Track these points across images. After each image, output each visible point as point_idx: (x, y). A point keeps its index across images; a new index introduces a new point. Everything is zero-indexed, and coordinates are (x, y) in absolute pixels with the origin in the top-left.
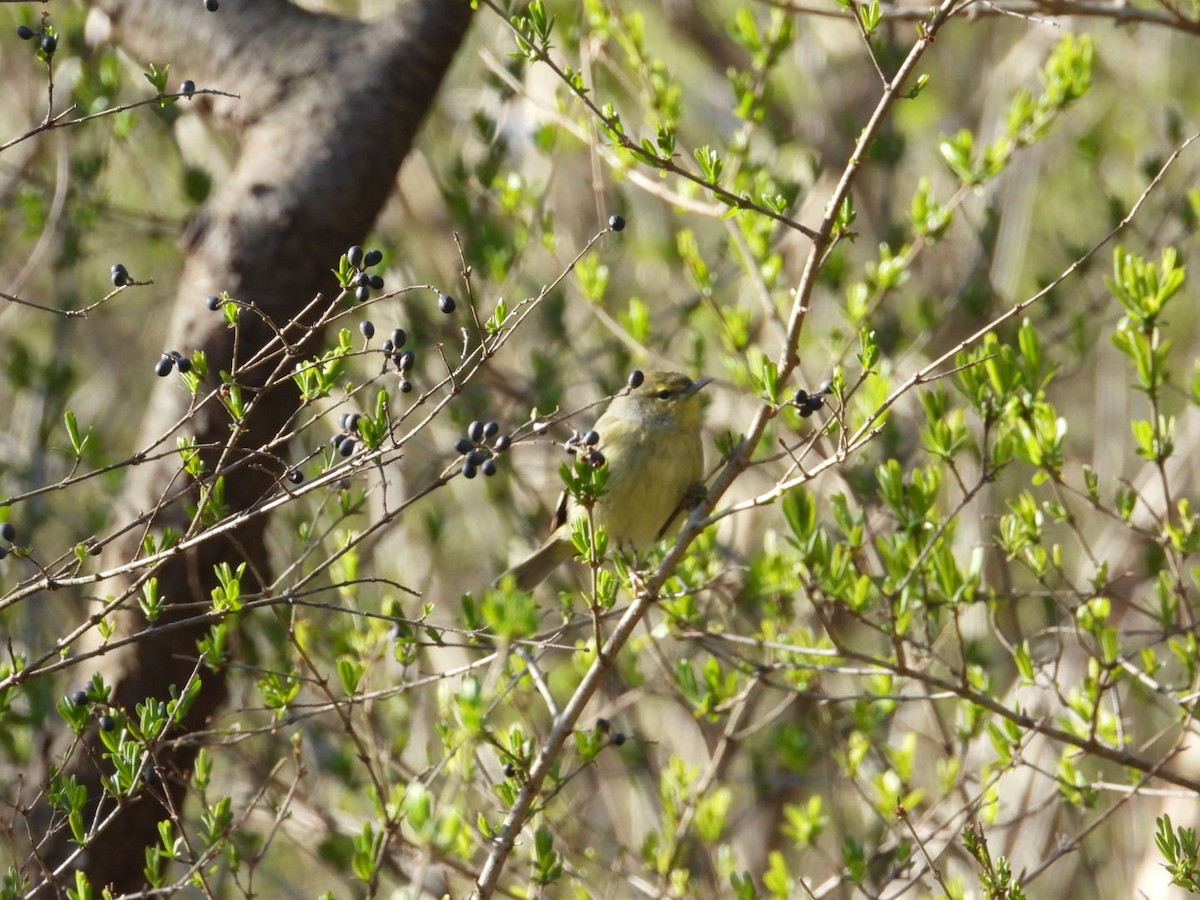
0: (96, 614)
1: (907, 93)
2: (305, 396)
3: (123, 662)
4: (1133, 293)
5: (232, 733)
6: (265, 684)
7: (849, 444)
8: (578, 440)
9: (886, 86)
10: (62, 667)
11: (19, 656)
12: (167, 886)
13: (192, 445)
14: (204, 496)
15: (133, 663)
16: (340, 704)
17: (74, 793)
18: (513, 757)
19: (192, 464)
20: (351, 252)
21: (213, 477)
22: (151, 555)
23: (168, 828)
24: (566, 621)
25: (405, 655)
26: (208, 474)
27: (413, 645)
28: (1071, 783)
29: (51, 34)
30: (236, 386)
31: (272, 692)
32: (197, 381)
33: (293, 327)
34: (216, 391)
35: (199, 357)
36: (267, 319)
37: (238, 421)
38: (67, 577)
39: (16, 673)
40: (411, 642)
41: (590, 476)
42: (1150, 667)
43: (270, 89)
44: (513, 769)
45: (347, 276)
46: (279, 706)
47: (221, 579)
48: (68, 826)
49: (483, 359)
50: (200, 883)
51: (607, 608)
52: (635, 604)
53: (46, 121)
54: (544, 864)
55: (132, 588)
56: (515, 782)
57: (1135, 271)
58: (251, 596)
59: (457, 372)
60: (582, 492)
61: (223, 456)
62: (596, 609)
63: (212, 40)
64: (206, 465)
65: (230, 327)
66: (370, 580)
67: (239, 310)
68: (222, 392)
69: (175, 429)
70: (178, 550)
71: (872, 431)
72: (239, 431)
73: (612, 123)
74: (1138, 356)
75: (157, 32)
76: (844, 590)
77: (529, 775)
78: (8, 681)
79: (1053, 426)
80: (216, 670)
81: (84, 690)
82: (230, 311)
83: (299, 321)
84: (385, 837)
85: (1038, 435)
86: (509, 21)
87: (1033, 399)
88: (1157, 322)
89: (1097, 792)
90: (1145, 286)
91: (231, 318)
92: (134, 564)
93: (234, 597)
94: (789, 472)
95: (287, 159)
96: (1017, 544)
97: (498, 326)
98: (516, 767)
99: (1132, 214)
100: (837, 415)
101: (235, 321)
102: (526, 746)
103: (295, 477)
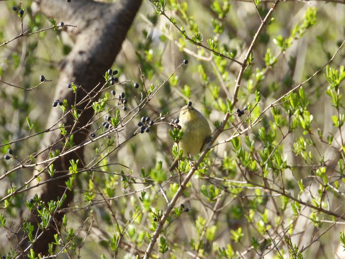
0: (36, 175)
1: (268, 23)
2: (96, 112)
3: (43, 189)
4: (332, 79)
5: (76, 208)
6: (84, 195)
7: (252, 124)
8: (173, 122)
9: (262, 21)
10: (26, 190)
11: (14, 187)
12: (55, 255)
13: (63, 126)
14: (67, 141)
15: (46, 189)
16: (106, 200)
17: (30, 227)
18: (156, 215)
19: (63, 132)
20: (109, 71)
21: (69, 135)
22: (51, 158)
23: (57, 236)
24: (171, 176)
25: (125, 186)
26: (68, 135)
27: (127, 183)
28: (315, 220)
29: (22, 9)
30: (76, 109)
31: (87, 197)
32: (65, 108)
33: (92, 92)
34: (70, 111)
35: (65, 101)
36: (85, 90)
37: (76, 119)
38: (28, 165)
39: (13, 192)
40: (126, 182)
41: (178, 134)
42: (337, 186)
43: (84, 24)
44: (156, 218)
45: (108, 78)
46: (89, 200)
47: (72, 164)
48: (28, 237)
49: (147, 101)
50: (66, 252)
51: (183, 172)
52: (191, 171)
53: (21, 34)
54: (163, 247)
55: (46, 168)
56: (157, 223)
57: (332, 72)
58: (81, 169)
59: (140, 105)
60: (175, 139)
61: (72, 129)
62: (180, 172)
63: (67, 10)
64: (67, 132)
65: (74, 92)
66: (114, 164)
67: (76, 88)
68: (72, 111)
69: (58, 122)
70: (59, 157)
71: (259, 120)
72: (77, 122)
73: (183, 32)
74: (333, 97)
75: (51, 7)
76: (249, 165)
77: (161, 220)
78: (11, 194)
79: (309, 117)
80: (71, 190)
81: (33, 199)
82: (74, 88)
83: (94, 90)
84: (120, 238)
85: (305, 120)
86: (153, 3)
87: (303, 109)
88: (339, 87)
89: (322, 223)
90: (335, 77)
91: (74, 90)
92: (47, 161)
93: (75, 169)
94: (235, 133)
95: (89, 43)
96: (299, 151)
97: (151, 92)
98: (157, 218)
99: (333, 58)
100: (248, 116)
101: (76, 91)
102: (160, 212)
103: (93, 135)
